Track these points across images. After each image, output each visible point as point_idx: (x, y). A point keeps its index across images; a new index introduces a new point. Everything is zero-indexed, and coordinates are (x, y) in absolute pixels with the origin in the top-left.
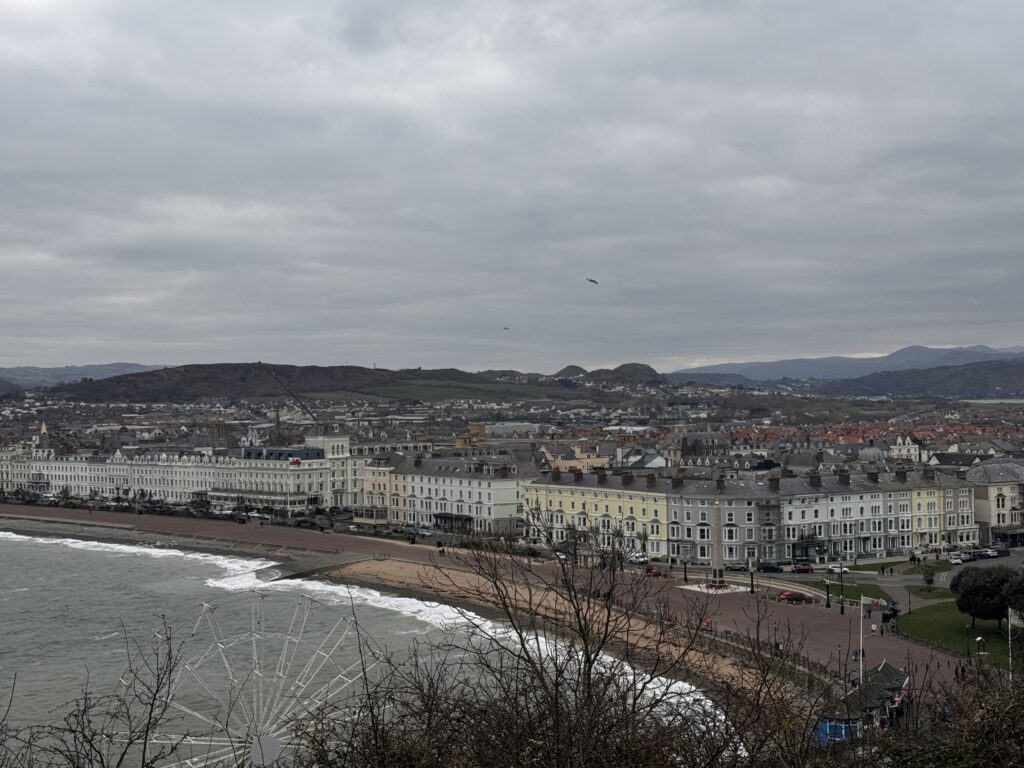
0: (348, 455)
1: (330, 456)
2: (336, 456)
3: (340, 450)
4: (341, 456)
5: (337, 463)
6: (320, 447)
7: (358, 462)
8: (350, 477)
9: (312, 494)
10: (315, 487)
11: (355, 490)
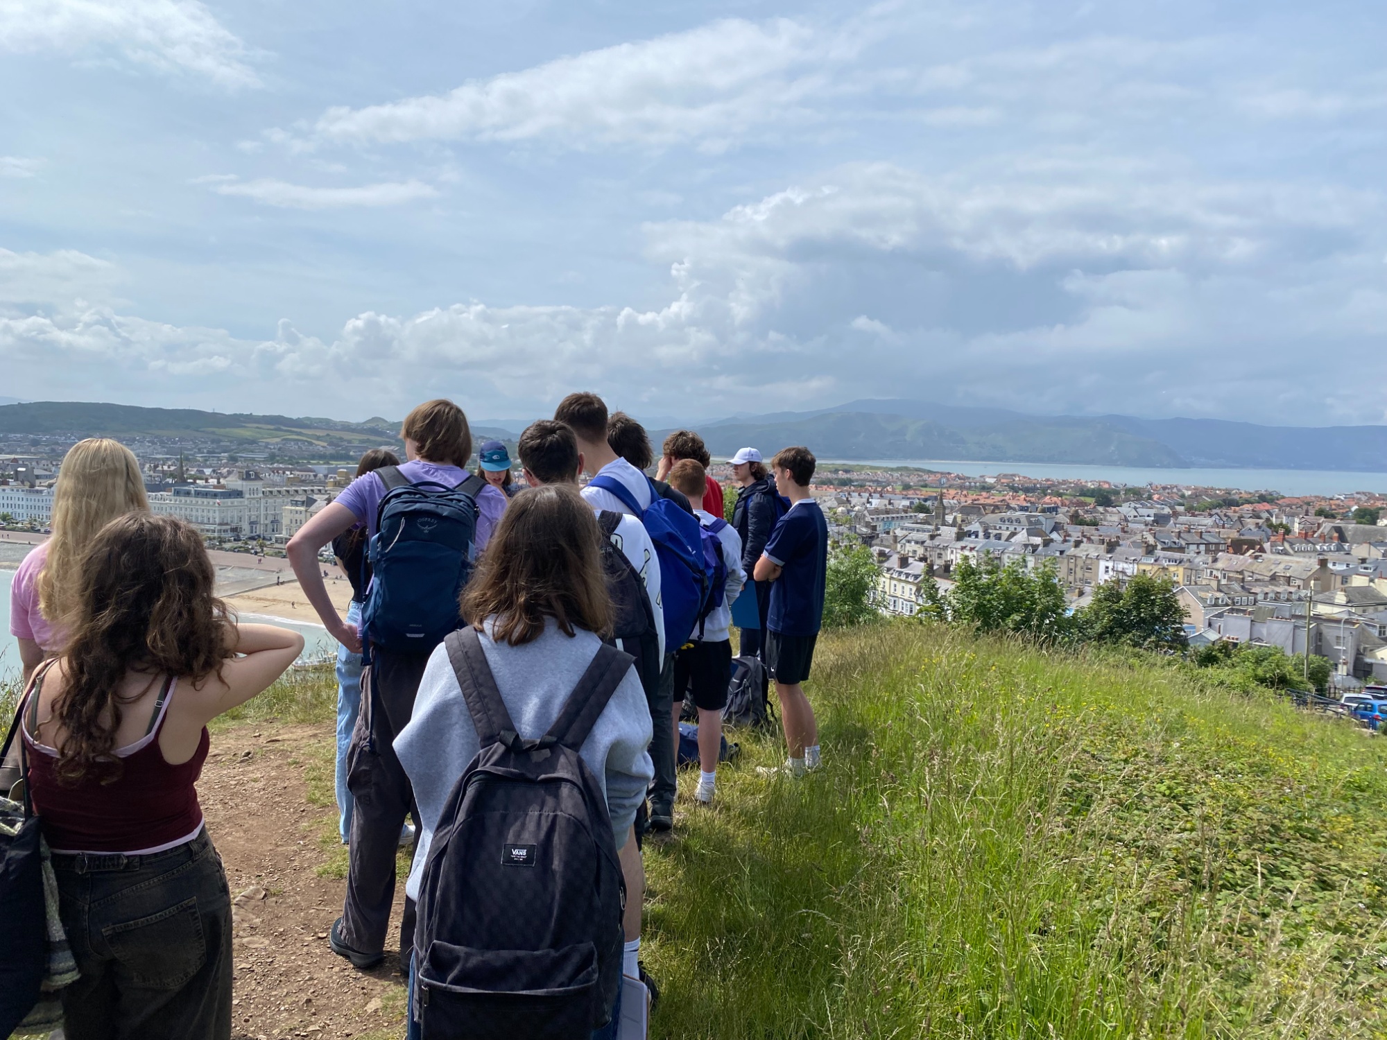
0: (261, 495)
1: (247, 496)
2: (252, 496)
3: (255, 492)
4: (256, 496)
5: (253, 501)
6: (240, 489)
7: (269, 501)
8: (263, 512)
9: (234, 525)
10: (236, 520)
11: (266, 522)
